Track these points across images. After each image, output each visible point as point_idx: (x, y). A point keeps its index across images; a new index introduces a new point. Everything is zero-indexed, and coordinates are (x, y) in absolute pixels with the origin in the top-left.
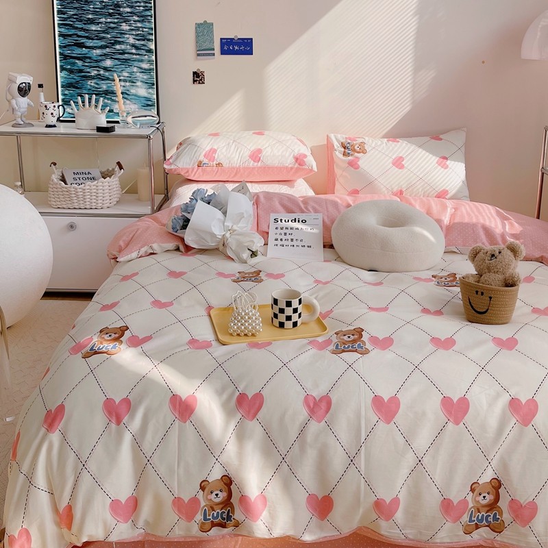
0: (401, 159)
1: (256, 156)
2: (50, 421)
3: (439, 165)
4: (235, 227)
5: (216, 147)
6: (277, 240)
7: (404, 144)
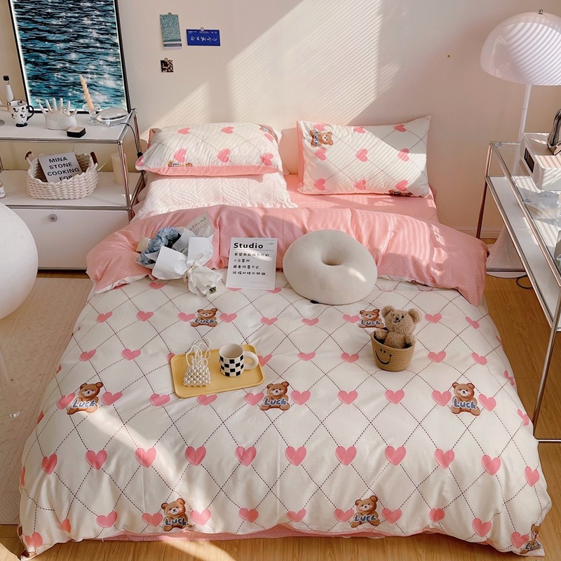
0: (365, 151)
1: (224, 156)
2: (47, 465)
3: (400, 157)
4: (197, 264)
5: (185, 148)
6: (235, 267)
7: (369, 136)
